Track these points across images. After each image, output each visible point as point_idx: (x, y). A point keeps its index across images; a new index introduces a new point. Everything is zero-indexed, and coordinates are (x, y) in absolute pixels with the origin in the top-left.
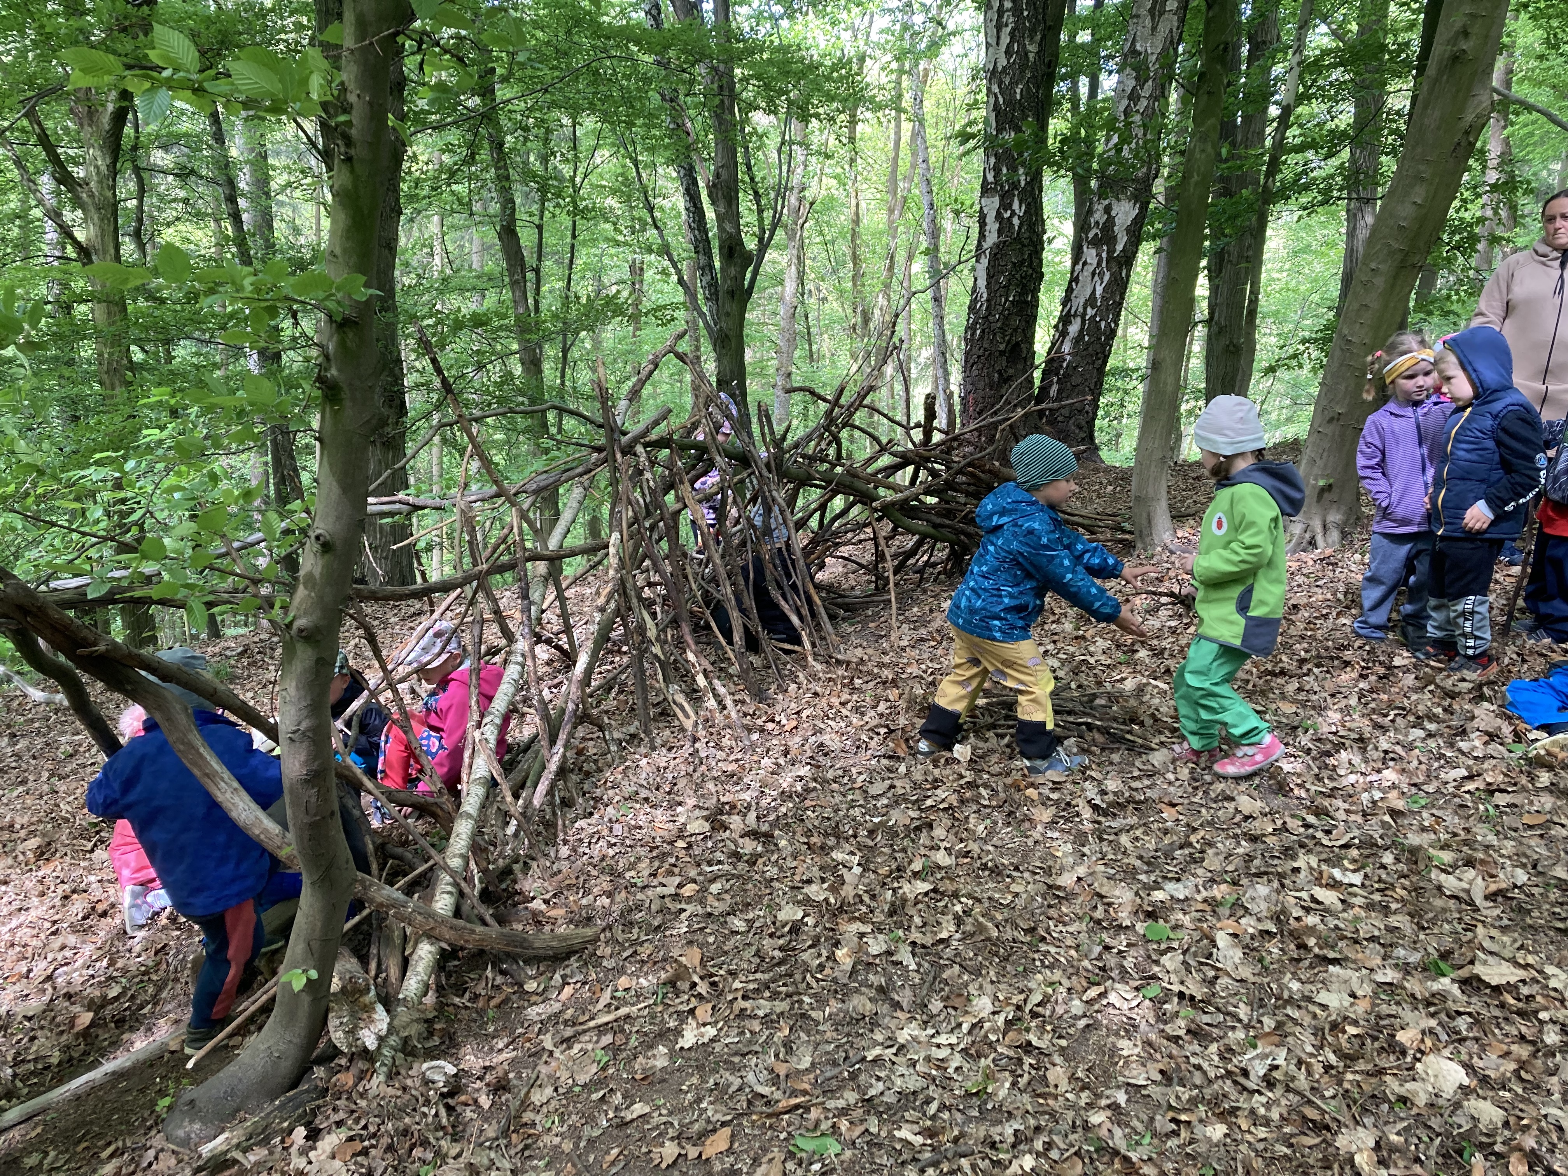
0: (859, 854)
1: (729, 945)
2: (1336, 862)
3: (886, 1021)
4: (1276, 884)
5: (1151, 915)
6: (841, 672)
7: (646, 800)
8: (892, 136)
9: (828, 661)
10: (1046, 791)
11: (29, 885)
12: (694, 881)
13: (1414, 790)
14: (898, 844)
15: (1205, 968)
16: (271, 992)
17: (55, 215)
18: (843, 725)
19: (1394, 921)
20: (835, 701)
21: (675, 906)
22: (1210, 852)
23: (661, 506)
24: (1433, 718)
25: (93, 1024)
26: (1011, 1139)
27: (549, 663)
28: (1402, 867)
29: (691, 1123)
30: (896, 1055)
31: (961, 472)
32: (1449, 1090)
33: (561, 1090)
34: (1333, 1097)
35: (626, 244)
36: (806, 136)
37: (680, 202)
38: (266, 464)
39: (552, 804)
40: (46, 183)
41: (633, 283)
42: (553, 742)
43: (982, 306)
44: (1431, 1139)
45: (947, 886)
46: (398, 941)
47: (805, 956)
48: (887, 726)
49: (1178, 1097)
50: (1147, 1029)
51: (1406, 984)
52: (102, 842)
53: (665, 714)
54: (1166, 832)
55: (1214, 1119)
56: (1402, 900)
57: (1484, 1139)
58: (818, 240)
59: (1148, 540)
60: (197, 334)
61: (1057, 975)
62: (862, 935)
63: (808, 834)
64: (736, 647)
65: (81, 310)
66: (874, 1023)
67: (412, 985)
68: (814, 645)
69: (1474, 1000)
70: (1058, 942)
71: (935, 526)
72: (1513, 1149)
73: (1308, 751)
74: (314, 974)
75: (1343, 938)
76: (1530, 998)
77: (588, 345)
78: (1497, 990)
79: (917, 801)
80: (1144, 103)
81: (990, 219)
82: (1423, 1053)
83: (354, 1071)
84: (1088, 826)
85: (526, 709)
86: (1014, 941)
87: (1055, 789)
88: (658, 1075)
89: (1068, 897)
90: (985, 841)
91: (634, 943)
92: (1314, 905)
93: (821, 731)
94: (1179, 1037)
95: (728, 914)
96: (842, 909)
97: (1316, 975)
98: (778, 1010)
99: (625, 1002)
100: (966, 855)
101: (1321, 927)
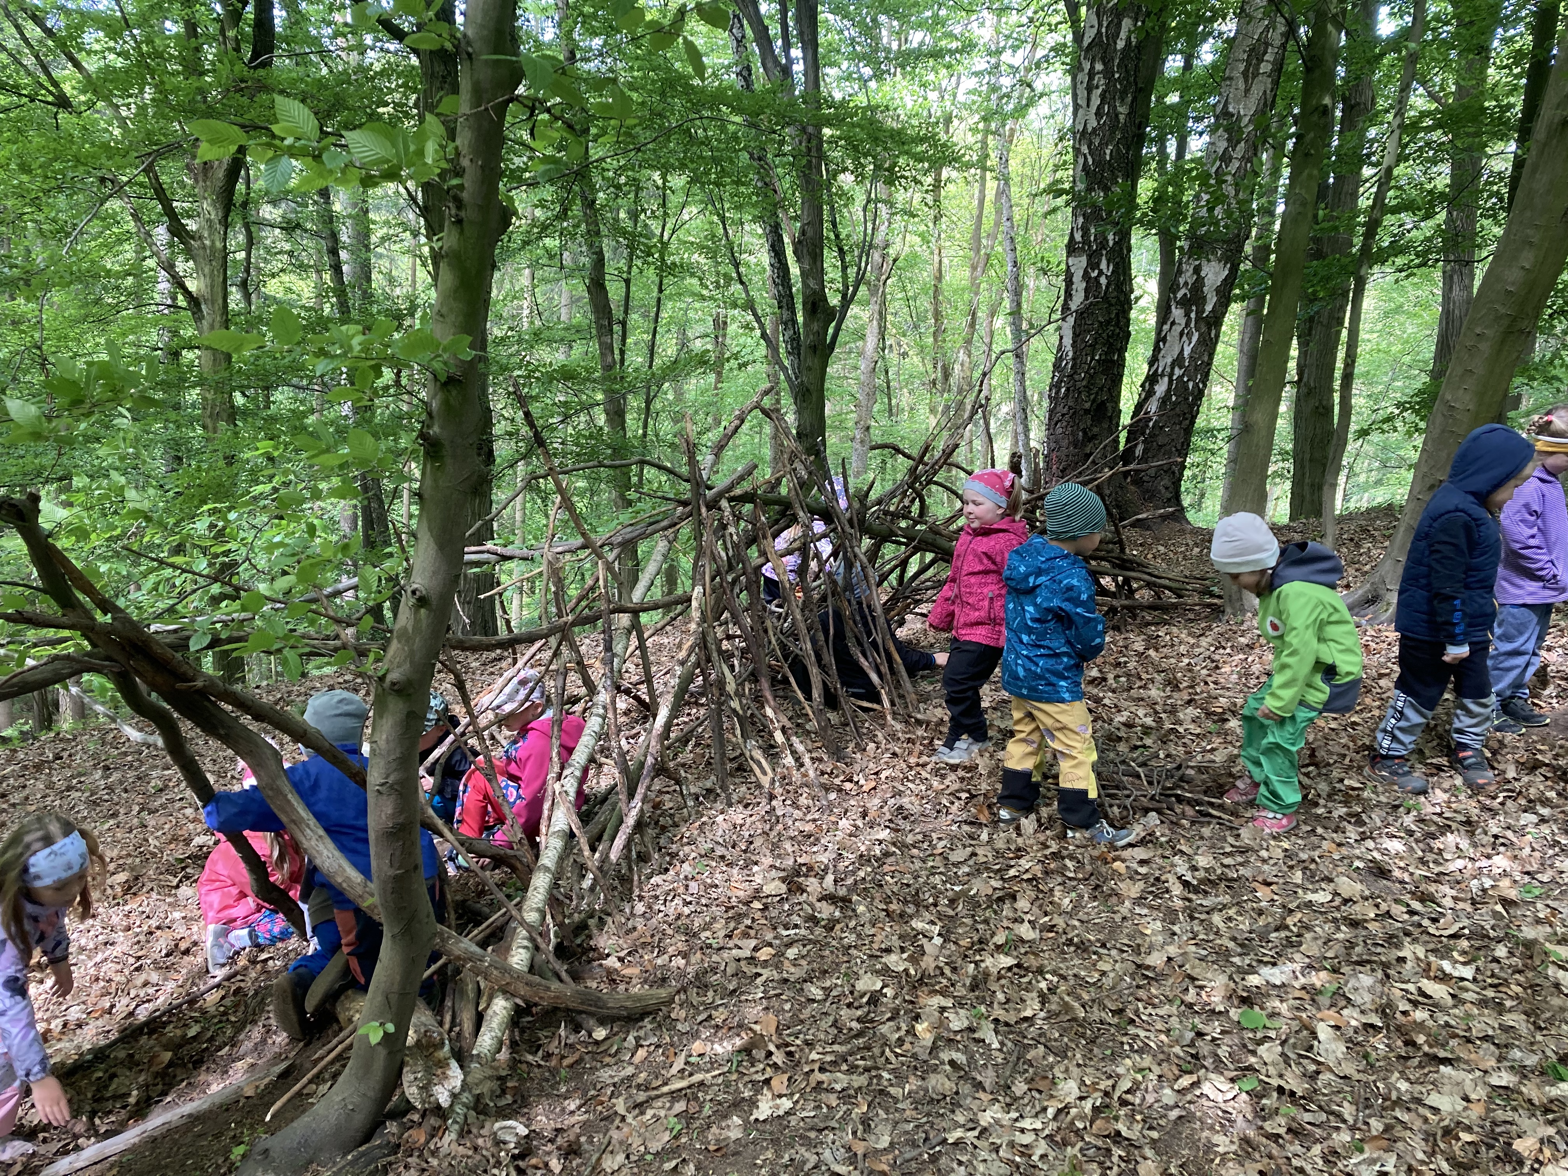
0: (940, 924)
1: (806, 1013)
2: (1444, 952)
3: (969, 1100)
4: (1380, 974)
5: (1246, 1001)
6: (920, 732)
7: (722, 857)
8: (977, 194)
9: (908, 720)
10: (1133, 865)
11: (115, 920)
12: (770, 945)
13: (1527, 879)
14: (980, 915)
15: (1305, 1062)
16: (348, 1041)
17: (169, 267)
18: (923, 788)
19: (1510, 1019)
20: (914, 762)
21: (750, 970)
22: (1308, 936)
24: (1546, 802)
25: (171, 1064)
27: (627, 713)
28: (1517, 962)
30: (978, 1138)
33: (633, 1158)
35: (711, 298)
36: (891, 194)
37: (765, 258)
38: (355, 507)
39: (627, 858)
40: (161, 234)
41: (716, 336)
42: (631, 795)
43: (1067, 364)
45: (1031, 961)
46: (472, 995)
47: (884, 1029)
48: (969, 791)
50: (1244, 1125)
51: (1524, 1089)
52: (188, 878)
53: (742, 769)
54: (1260, 912)
56: (1517, 997)
58: (900, 296)
59: (1238, 605)
60: (295, 381)
61: (1147, 1061)
62: (943, 1009)
63: (887, 900)
64: (815, 704)
65: (188, 355)
66: (955, 1105)
67: (486, 1041)
68: (893, 704)
70: (1148, 1026)
73: (1411, 833)
74: (391, 1028)
75: (1455, 1036)
77: (670, 396)
79: (999, 870)
80: (1236, 164)
81: (1077, 278)
82: (1541, 1163)
83: (426, 1127)
84: (1178, 903)
85: (603, 760)
86: (1102, 1023)
87: (1142, 862)
88: (732, 1146)
89: (1158, 978)
90: (1070, 915)
91: (709, 1007)
92: (1422, 999)
93: (900, 793)
94: (1279, 1136)
95: (805, 981)
96: (922, 981)
97: (1426, 1075)
98: (856, 1085)
99: (699, 1069)
100: (1051, 929)
101: (1431, 1023)
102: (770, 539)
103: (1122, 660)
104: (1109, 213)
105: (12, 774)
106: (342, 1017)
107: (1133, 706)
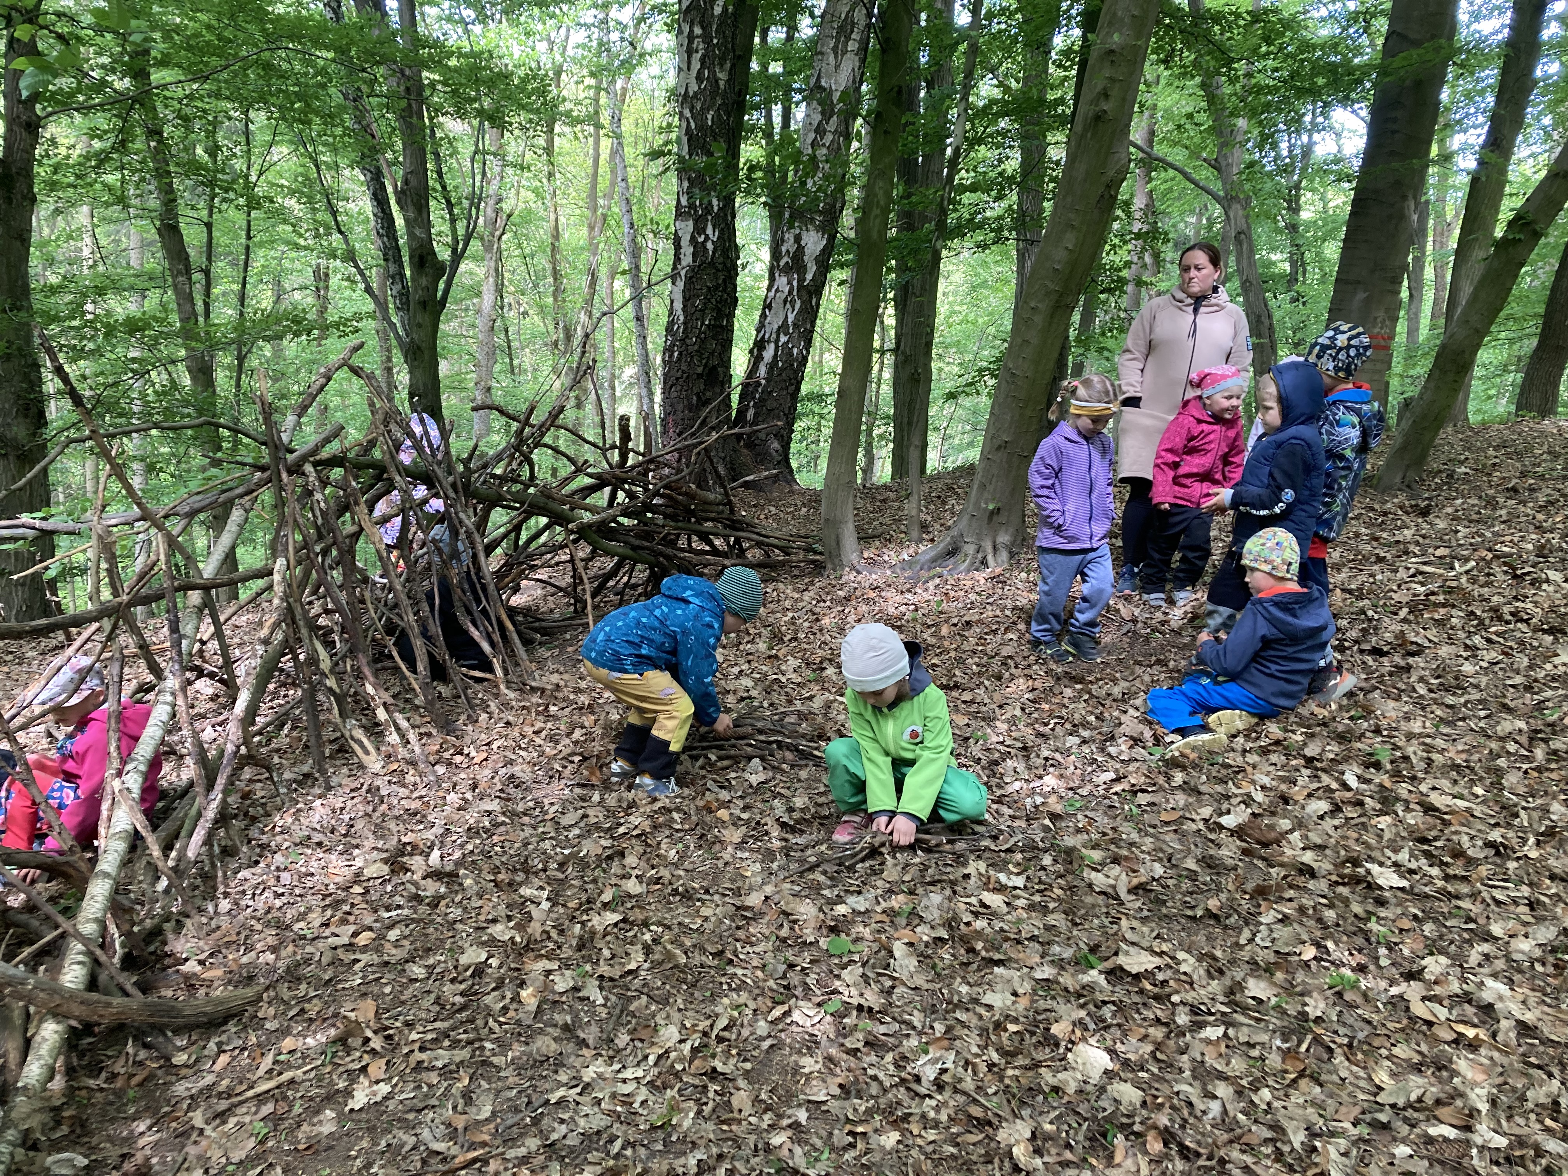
0: (549, 888)
1: (407, 995)
2: (1002, 867)
3: (571, 1060)
4: (948, 892)
5: (834, 930)
6: (536, 699)
7: (319, 844)
8: (591, 152)
9: (523, 689)
10: (737, 812)
12: (370, 929)
13: (1070, 793)
14: (589, 875)
15: (882, 979)
18: (535, 754)
19: (1051, 919)
20: (529, 730)
21: (348, 957)
22: (889, 863)
24: (1086, 725)
26: (694, 1170)
27: (214, 698)
28: (1059, 867)
30: (580, 1094)
31: (656, 493)
32: (1095, 1077)
33: (213, 1172)
34: (995, 1094)
35: (306, 248)
36: (501, 146)
37: (367, 207)
39: (211, 855)
41: (318, 289)
42: (210, 787)
43: (679, 328)
44: (1080, 1125)
45: (637, 915)
46: (19, 1022)
47: (488, 1000)
48: (581, 754)
49: (855, 1110)
50: (828, 1045)
51: (1061, 979)
53: (343, 750)
55: (888, 1127)
56: (1059, 899)
57: (1125, 1120)
58: (516, 253)
59: (837, 561)
61: (744, 997)
62: (549, 973)
63: (496, 870)
64: (421, 677)
66: (559, 1063)
67: (34, 1071)
68: (506, 672)
69: (1117, 989)
70: (745, 964)
71: (634, 548)
72: (1150, 1128)
73: (978, 761)
75: (1007, 939)
76: (1164, 983)
78: (1137, 977)
79: (610, 829)
80: (829, 138)
81: (685, 242)
82: (1073, 1043)
84: (776, 844)
85: (184, 751)
86: (702, 966)
87: (746, 808)
88: (324, 1142)
89: (757, 916)
90: (676, 866)
91: (302, 1000)
92: (982, 910)
93: (511, 762)
94: (858, 1050)
95: (407, 961)
96: (529, 948)
97: (983, 977)
98: (457, 1059)
99: (289, 1066)
100: (657, 881)
101: (988, 930)
107: (741, 660)
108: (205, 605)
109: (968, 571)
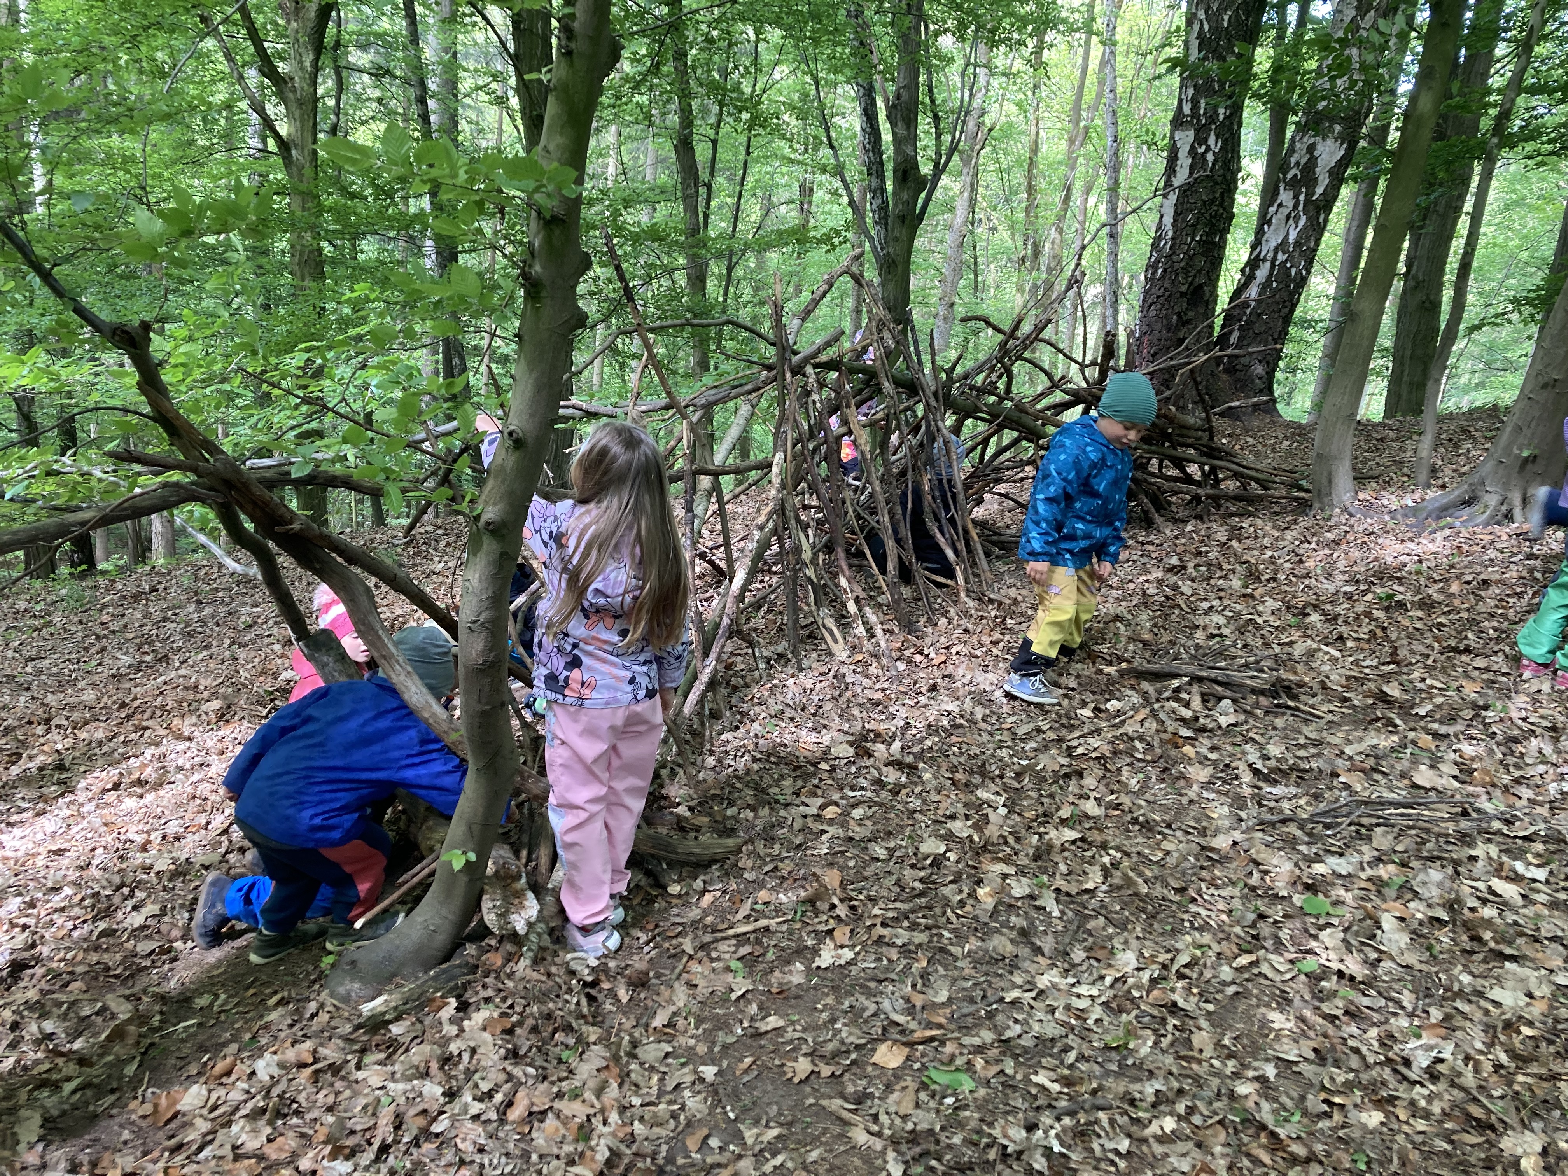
0: (1005, 795)
1: (869, 871)
2: (1519, 855)
3: (1026, 964)
4: (1450, 871)
5: (1311, 888)
6: (993, 610)
7: (792, 719)
8: (1080, 61)
9: (982, 599)
10: (1203, 751)
11: (210, 744)
12: (836, 804)
14: (1046, 789)
15: (1367, 949)
16: (430, 868)
17: (260, 110)
20: (986, 640)
21: (817, 827)
22: (1379, 828)
23: (827, 429)
26: (1151, 1099)
27: (701, 576)
29: (825, 1042)
30: (1034, 999)
34: (1502, 1097)
35: (799, 162)
36: (991, 59)
37: (857, 122)
38: (437, 362)
39: (700, 714)
40: (253, 76)
41: (802, 203)
42: (706, 654)
43: (1166, 245)
45: (1096, 837)
47: (946, 891)
49: (1332, 1079)
50: (1301, 1004)
53: (814, 636)
55: (1369, 1105)
58: (992, 168)
59: (1326, 500)
61: (1206, 938)
62: (1005, 876)
63: (954, 769)
66: (1014, 966)
68: (967, 582)
70: (1209, 905)
73: (1493, 735)
74: (472, 857)
75: (1523, 934)
77: (753, 264)
79: (1067, 748)
81: (1182, 153)
83: (502, 952)
84: (1247, 791)
86: (1164, 899)
87: (1213, 749)
88: (794, 990)
89: (1223, 860)
90: (1137, 794)
91: (776, 858)
92: (1491, 897)
94: (1336, 1017)
95: (870, 840)
96: (985, 848)
97: (1491, 970)
98: (917, 941)
99: (764, 915)
100: (1117, 806)
101: (1499, 921)
102: (853, 408)
103: (1203, 549)
104: (1222, 85)
105: (111, 603)
106: (423, 846)
107: (1212, 596)
108: (714, 489)
109: (1487, 524)
